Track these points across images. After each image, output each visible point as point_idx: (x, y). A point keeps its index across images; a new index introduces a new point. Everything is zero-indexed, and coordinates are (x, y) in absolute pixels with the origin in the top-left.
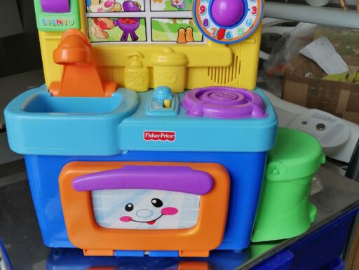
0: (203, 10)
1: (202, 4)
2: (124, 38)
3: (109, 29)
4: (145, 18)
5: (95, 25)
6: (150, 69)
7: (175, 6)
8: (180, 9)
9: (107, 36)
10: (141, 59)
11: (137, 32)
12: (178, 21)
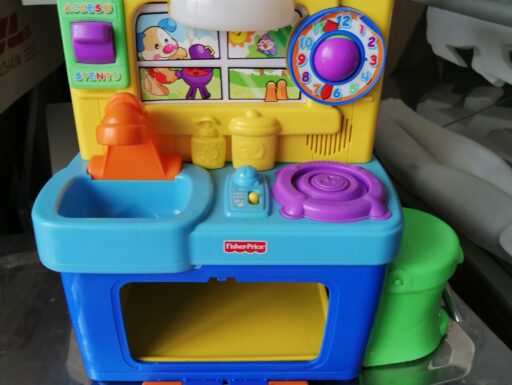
0: (302, 59)
1: (301, 52)
2: (191, 96)
3: (170, 83)
4: (220, 68)
5: (149, 77)
6: (228, 139)
7: (263, 52)
8: (270, 55)
9: (166, 92)
10: (215, 126)
11: (209, 87)
12: (266, 72)
